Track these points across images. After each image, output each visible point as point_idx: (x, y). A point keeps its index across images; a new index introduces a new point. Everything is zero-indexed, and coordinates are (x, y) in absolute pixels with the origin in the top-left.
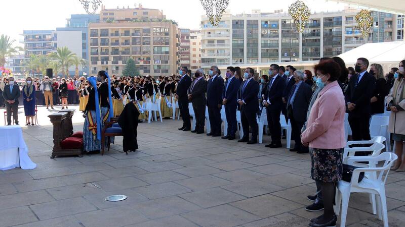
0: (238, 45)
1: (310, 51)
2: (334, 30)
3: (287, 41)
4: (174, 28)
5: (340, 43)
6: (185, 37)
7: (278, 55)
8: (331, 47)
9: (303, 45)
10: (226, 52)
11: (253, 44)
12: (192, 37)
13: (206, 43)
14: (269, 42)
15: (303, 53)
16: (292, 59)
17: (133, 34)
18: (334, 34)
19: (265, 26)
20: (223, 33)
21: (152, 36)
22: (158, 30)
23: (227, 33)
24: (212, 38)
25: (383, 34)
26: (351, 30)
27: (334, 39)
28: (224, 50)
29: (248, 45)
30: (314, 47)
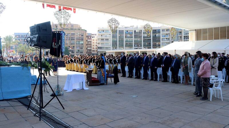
0: (115, 41)
1: (147, 44)
2: (157, 35)
3: (136, 39)
4: (86, 33)
5: (159, 41)
6: (89, 37)
7: (132, 46)
8: (155, 42)
9: (144, 41)
10: (109, 44)
11: (121, 41)
12: (93, 37)
13: (100, 40)
14: (128, 40)
15: (143, 45)
16: (139, 48)
17: (67, 36)
18: (157, 37)
19: (127, 33)
20: (108, 36)
21: (75, 37)
22: (79, 33)
23: (109, 36)
24: (103, 38)
25: (178, 37)
26: (164, 35)
27: (157, 39)
28: (108, 43)
29: (119, 41)
30: (148, 42)
